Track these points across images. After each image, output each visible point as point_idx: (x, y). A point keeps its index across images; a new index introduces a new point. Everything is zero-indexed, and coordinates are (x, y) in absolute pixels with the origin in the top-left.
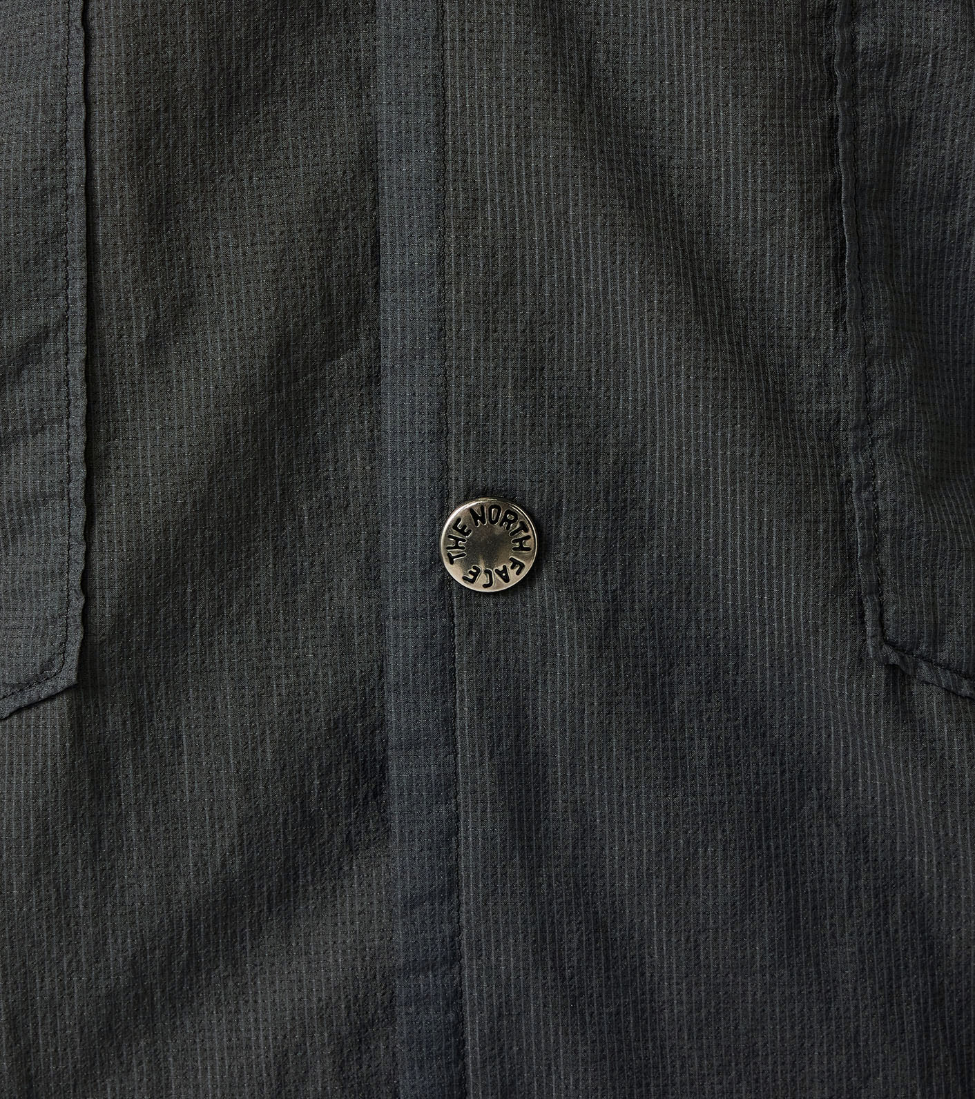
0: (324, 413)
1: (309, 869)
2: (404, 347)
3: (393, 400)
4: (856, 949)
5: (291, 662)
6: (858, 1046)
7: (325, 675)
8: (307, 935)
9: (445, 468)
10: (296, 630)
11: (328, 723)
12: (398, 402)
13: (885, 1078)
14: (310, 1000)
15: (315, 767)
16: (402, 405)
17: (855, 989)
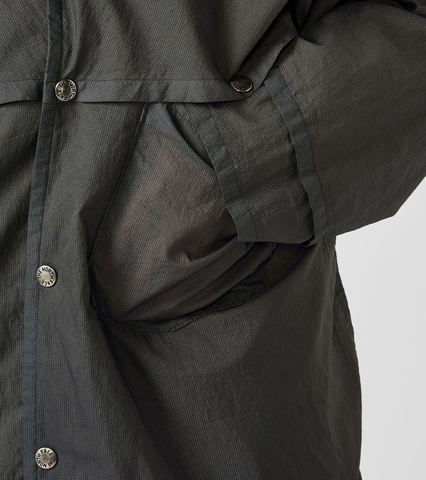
0: (16, 242)
1: (8, 343)
2: (32, 230)
3: (29, 242)
4: (107, 377)
5: (5, 297)
6: (108, 399)
7: (13, 300)
8: (7, 357)
9: (39, 258)
10: (7, 290)
11: (13, 311)
12: (30, 242)
13: (115, 406)
14: (7, 372)
15: (10, 320)
16: (31, 243)
17: (107, 386)
